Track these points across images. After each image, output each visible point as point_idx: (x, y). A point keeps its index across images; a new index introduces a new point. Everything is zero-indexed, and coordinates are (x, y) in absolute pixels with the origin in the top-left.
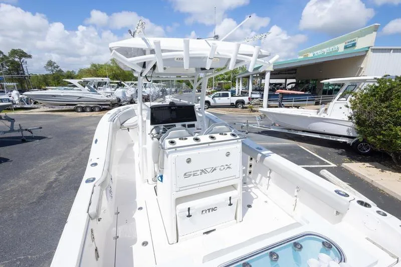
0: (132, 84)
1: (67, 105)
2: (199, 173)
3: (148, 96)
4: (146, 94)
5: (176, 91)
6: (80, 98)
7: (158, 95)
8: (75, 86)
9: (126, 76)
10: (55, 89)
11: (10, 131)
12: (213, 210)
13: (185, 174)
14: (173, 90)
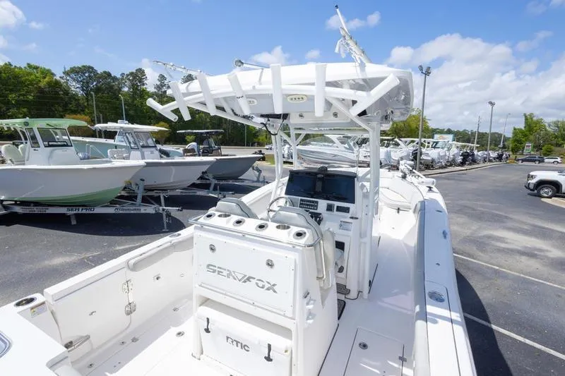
0: (413, 142)
1: (322, 163)
2: (225, 273)
3: (433, 161)
4: (429, 158)
5: (500, 158)
6: (335, 156)
7: (454, 160)
8: (333, 142)
9: (411, 130)
10: (316, 145)
11: (256, 182)
12: (244, 347)
13: (209, 266)
14: (493, 155)
